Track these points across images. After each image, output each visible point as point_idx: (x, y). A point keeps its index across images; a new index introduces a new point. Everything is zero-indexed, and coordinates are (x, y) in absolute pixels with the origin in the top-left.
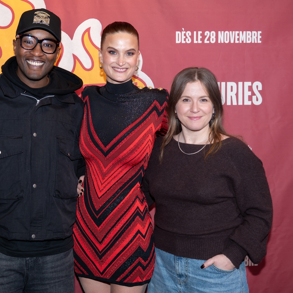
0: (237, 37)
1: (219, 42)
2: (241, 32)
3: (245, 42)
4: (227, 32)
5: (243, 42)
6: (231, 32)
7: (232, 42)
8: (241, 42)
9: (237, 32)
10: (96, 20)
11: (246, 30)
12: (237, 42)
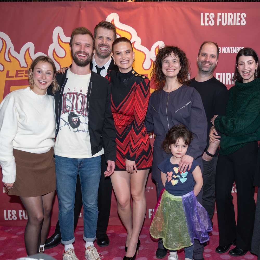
0: (232, 50)
1: (223, 53)
2: (234, 48)
3: (235, 53)
4: (227, 48)
5: (234, 52)
6: (229, 48)
7: (229, 52)
8: (233, 53)
9: (232, 48)
10: (162, 41)
11: (236, 47)
12: (231, 53)
